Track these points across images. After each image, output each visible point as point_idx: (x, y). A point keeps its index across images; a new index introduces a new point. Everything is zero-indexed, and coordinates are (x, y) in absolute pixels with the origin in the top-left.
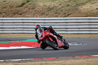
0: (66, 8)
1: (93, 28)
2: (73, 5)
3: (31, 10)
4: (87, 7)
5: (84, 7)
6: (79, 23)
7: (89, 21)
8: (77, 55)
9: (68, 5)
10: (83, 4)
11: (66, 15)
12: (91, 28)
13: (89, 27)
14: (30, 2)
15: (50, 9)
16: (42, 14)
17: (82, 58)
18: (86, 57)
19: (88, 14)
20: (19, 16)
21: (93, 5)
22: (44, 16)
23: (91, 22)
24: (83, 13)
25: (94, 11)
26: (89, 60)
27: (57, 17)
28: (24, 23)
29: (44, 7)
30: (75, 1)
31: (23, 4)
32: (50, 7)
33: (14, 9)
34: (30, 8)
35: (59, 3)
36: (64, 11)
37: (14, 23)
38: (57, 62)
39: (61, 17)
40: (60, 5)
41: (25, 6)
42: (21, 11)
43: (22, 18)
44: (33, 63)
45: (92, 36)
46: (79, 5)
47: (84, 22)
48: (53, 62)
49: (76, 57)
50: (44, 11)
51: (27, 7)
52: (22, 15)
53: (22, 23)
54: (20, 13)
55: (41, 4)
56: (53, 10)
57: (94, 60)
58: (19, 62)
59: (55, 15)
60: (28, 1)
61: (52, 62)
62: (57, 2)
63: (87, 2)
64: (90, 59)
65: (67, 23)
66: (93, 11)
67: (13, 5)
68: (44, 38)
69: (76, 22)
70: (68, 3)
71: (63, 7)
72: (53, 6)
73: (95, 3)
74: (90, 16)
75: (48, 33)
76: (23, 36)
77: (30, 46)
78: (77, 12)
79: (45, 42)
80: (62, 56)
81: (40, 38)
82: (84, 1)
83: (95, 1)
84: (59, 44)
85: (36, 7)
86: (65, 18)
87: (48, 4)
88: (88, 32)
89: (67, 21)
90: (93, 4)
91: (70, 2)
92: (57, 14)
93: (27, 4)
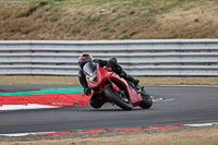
0: (127, 18)
1: (188, 64)
2: (143, 12)
3: (49, 24)
4: (175, 17)
5: (168, 16)
6: (157, 51)
7: (177, 47)
8: (152, 124)
9: (133, 13)
10: (165, 10)
11: (127, 34)
12: (183, 64)
13: (178, 60)
14: (47, 6)
15: (91, 21)
16: (74, 32)
17: (164, 129)
18: (171, 128)
19: (177, 32)
20: (24, 36)
21: (187, 12)
22: (78, 36)
23: (183, 51)
24: (166, 30)
25: (190, 26)
26: (179, 134)
27: (107, 38)
28: (33, 51)
29: (78, 17)
30: (148, 4)
31: (32, 10)
32: (93, 16)
33: (11, 21)
34: (46, 20)
35: (113, 8)
36: (122, 25)
37: (11, 52)
38: (107, 139)
39: (116, 38)
40: (114, 11)
41: (36, 14)
42: (27, 26)
43: (29, 42)
44: (54, 141)
45: (185, 80)
46: (157, 12)
47: (168, 51)
48: (100, 139)
49: (151, 128)
50: (78, 25)
51: (41, 16)
52: (30, 35)
53: (29, 51)
54: (26, 29)
55: (72, 10)
56: (98, 24)
57: (191, 134)
58: (24, 139)
59: (102, 34)
60: (43, 4)
61: (97, 139)
62: (107, 5)
63: (174, 6)
64: (182, 134)
65: (131, 51)
66: (187, 24)
67: (10, 11)
68: (99, 85)
69: (150, 51)
70: (133, 9)
71: (120, 17)
72: (98, 14)
73: (192, 7)
74: (182, 37)
75: (109, 73)
76: (32, 81)
77: (48, 104)
78: (151, 28)
79: (103, 93)
80: (119, 125)
81: (91, 85)
82: (168, 3)
83: (192, 4)
84: (132, 98)
85: (60, 16)
86: (125, 41)
87: (87, 10)
88: (177, 73)
89: (130, 48)
90: (187, 9)
91: (135, 4)
92: (107, 32)
93: (40, 10)
